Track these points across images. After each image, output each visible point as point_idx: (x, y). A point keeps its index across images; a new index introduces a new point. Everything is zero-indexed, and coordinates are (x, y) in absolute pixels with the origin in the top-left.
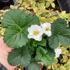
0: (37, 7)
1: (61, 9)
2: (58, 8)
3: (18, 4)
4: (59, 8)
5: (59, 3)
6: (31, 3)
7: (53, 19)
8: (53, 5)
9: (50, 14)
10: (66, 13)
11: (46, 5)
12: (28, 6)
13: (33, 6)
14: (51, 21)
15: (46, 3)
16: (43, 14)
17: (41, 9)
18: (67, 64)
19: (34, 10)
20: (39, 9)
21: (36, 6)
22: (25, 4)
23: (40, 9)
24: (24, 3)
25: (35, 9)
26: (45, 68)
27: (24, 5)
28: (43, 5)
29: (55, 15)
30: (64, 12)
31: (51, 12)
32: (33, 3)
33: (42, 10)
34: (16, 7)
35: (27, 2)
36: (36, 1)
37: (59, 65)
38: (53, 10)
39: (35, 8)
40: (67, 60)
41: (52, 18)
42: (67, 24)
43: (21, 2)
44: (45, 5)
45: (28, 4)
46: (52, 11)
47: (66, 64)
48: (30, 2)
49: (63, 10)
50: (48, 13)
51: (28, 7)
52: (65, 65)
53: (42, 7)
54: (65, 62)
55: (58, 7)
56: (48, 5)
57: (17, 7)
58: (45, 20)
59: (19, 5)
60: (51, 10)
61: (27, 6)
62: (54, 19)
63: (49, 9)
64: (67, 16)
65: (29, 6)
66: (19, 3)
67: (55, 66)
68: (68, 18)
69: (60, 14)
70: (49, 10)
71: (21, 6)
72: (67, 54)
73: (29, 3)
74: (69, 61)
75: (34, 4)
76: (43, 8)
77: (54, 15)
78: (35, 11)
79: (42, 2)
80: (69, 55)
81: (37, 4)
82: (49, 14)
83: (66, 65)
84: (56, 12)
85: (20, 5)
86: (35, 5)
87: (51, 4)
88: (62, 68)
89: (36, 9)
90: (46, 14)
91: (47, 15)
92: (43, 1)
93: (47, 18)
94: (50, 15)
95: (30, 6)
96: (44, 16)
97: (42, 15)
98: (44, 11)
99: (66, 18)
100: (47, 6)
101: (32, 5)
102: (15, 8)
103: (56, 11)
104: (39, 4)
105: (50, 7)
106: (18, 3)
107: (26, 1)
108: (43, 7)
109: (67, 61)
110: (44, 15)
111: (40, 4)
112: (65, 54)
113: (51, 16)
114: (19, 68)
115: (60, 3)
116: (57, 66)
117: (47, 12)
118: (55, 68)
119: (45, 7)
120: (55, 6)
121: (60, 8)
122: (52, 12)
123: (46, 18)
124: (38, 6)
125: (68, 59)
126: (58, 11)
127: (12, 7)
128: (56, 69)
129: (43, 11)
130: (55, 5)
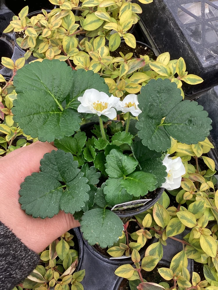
0: (84, 51)
1: (156, 49)
2: (146, 48)
3: (26, 50)
4: (148, 49)
5: (146, 33)
6: (65, 44)
7: (136, 81)
8: (131, 41)
9: (127, 68)
10: (172, 58)
11: (111, 43)
12: (55, 52)
13: (73, 52)
14: (131, 87)
15: (107, 38)
16: (104, 71)
17: (97, 58)
18: (197, 203)
19: (76, 62)
20: (91, 59)
21: (80, 50)
22: (47, 47)
23: (95, 56)
24: (42, 45)
25: (79, 60)
26: (137, 227)
27: (45, 53)
28: (99, 45)
29: (139, 68)
30: (164, 58)
31: (126, 61)
32: (69, 43)
33: (100, 59)
34: (21, 62)
35: (53, 42)
36: (77, 36)
37: (174, 212)
38: (131, 54)
39: (78, 57)
40: (193, 193)
41: (132, 79)
42: (179, 89)
43: (31, 45)
44: (107, 43)
45: (57, 48)
46: (131, 59)
47: (193, 203)
48: (59, 42)
49: (161, 52)
50: (118, 66)
51: (55, 56)
52: (191, 206)
53: (100, 50)
54: (188, 198)
55: (145, 46)
56: (115, 43)
57: (24, 62)
58: (114, 87)
59: (28, 54)
60: (127, 55)
61: (53, 55)
62: (140, 82)
63: (121, 53)
64: (175, 66)
65: (60, 51)
66: (28, 49)
67: (162, 215)
68: (178, 73)
69: (154, 63)
70: (121, 56)
71: (34, 55)
72: (192, 177)
73: (57, 45)
74: (201, 193)
75: (73, 44)
76: (102, 53)
77: (136, 69)
78: (80, 64)
79: (95, 37)
80: (197, 178)
81: (84, 43)
82: (123, 67)
83: (195, 205)
84: (143, 61)
85: (30, 53)
86: (78, 48)
87: (123, 39)
88: (183, 217)
89: (82, 59)
90: (114, 70)
91: (116, 73)
92: (99, 33)
93: (118, 81)
94: (125, 70)
95: (62, 53)
96: (110, 77)
97: (102, 74)
98: (105, 61)
99: (173, 73)
100: (112, 46)
101: (68, 50)
102: (16, 64)
103: (141, 56)
104: (87, 42)
105: (124, 48)
106: (25, 48)
107: (46, 40)
108: (103, 49)
109: (194, 196)
110: (107, 73)
111: (92, 44)
112: (187, 177)
113: (130, 73)
114: (60, 240)
115: (151, 33)
116: (169, 213)
117: (116, 64)
118: (162, 220)
119: (106, 51)
120: (137, 44)
121: (151, 46)
122: (129, 61)
123: (115, 80)
124: (88, 50)
125: (196, 189)
126: (146, 57)
127: (9, 64)
128: (166, 223)
129: (102, 61)
130: (137, 40)
